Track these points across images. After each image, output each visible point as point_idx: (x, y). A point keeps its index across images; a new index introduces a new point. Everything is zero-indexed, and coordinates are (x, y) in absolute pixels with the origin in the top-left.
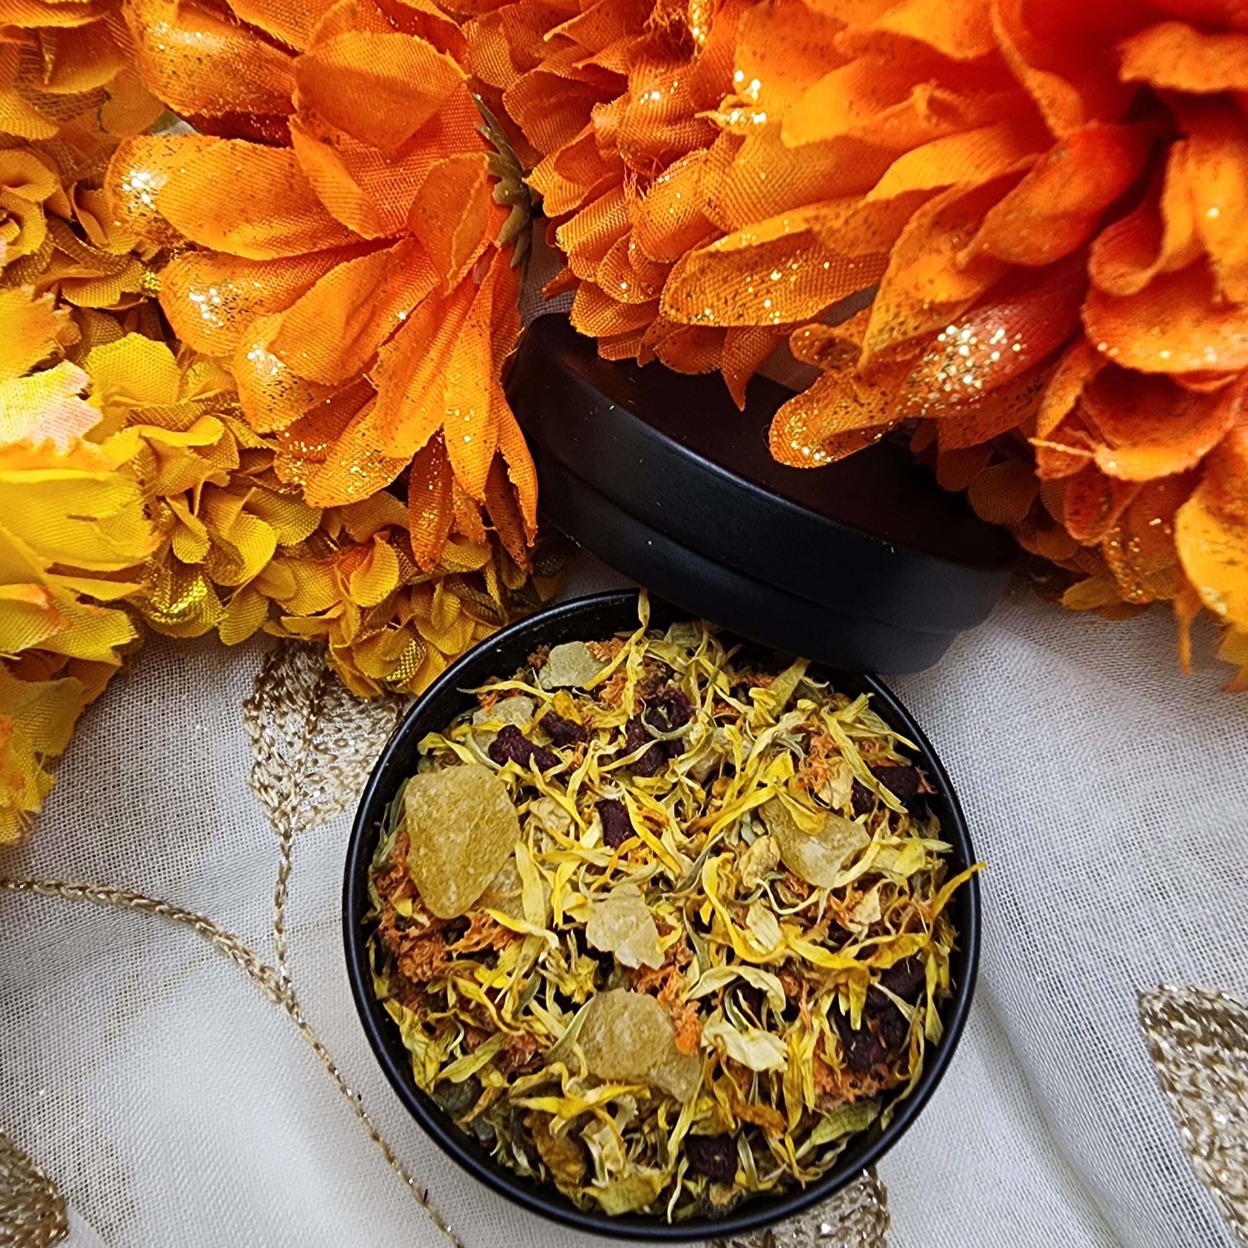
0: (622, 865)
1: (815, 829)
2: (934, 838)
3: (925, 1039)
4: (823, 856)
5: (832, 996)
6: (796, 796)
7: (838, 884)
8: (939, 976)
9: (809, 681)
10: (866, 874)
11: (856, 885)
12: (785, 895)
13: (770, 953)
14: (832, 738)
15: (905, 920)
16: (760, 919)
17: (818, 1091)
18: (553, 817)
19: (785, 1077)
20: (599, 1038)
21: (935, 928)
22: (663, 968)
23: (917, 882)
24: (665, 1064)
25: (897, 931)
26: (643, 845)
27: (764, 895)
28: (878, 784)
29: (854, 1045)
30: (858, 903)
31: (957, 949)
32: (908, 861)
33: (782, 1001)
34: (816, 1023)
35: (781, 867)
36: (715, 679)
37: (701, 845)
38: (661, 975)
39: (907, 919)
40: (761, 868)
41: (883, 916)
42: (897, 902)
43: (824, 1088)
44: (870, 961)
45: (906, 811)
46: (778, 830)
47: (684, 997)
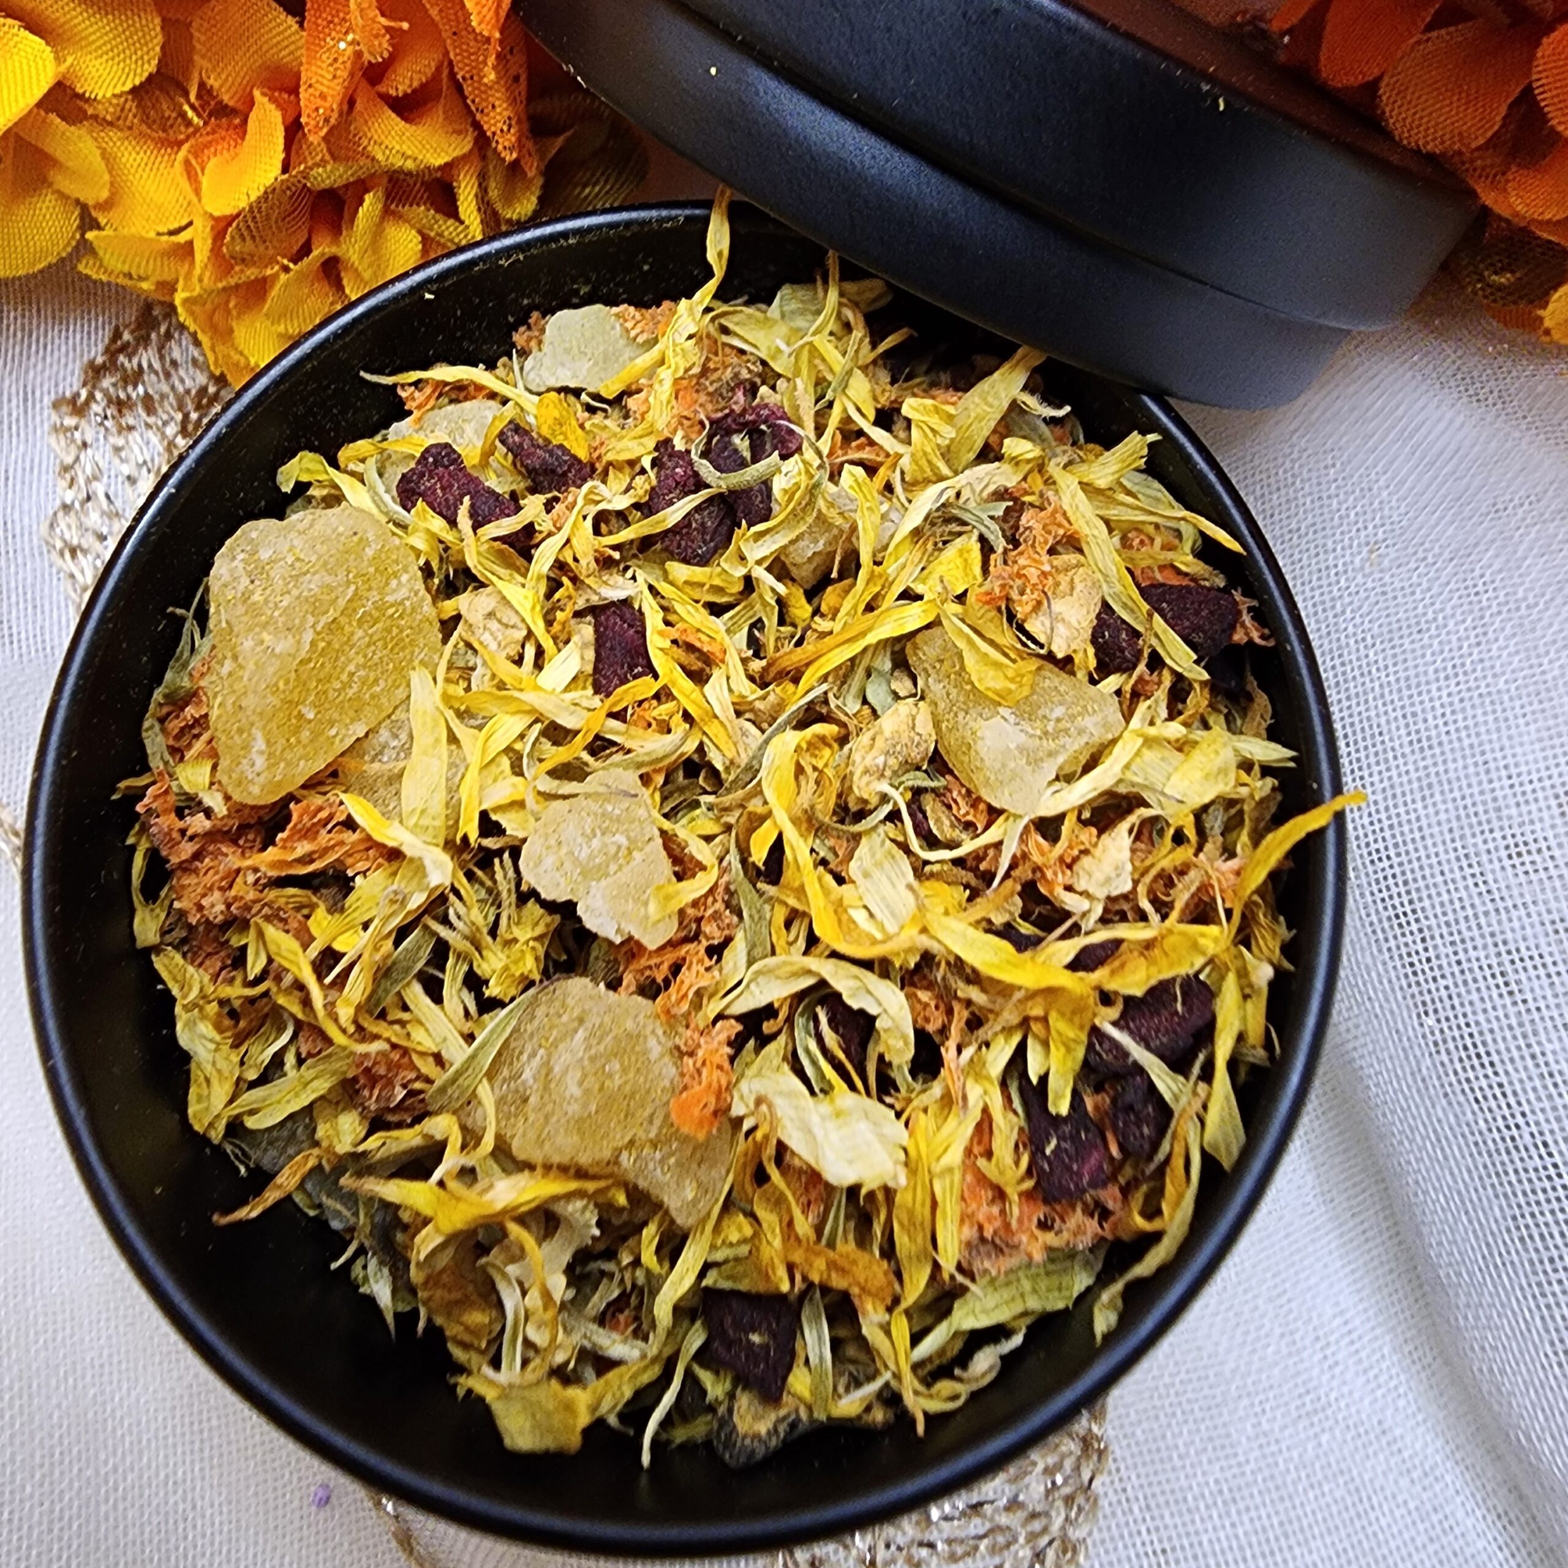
0: (614, 729)
1: (1010, 691)
2: (1257, 735)
3: (1203, 1152)
4: (1021, 749)
5: (1016, 1039)
6: (979, 624)
7: (1048, 808)
8: (1244, 1019)
9: (1032, 402)
10: (1110, 794)
11: (1086, 815)
12: (938, 821)
13: (888, 938)
14: (1065, 514)
15: (1182, 896)
16: (878, 865)
17: (969, 1232)
18: (494, 625)
19: (898, 1199)
20: (527, 1074)
21: (1244, 916)
22: (672, 944)
23: (1215, 822)
24: (654, 1145)
25: (1164, 917)
26: (663, 695)
27: (894, 816)
28: (1150, 616)
29: (1054, 1142)
30: (1085, 852)
31: (1287, 965)
32: (1198, 775)
33: (905, 1038)
34: (974, 1092)
35: (938, 763)
36: (845, 386)
37: (780, 707)
38: (670, 958)
39: (1186, 896)
40: (892, 761)
41: (1136, 883)
42: (1167, 857)
43: (981, 1228)
44: (1100, 976)
45: (1206, 676)
46: (937, 689)
47: (712, 1008)
